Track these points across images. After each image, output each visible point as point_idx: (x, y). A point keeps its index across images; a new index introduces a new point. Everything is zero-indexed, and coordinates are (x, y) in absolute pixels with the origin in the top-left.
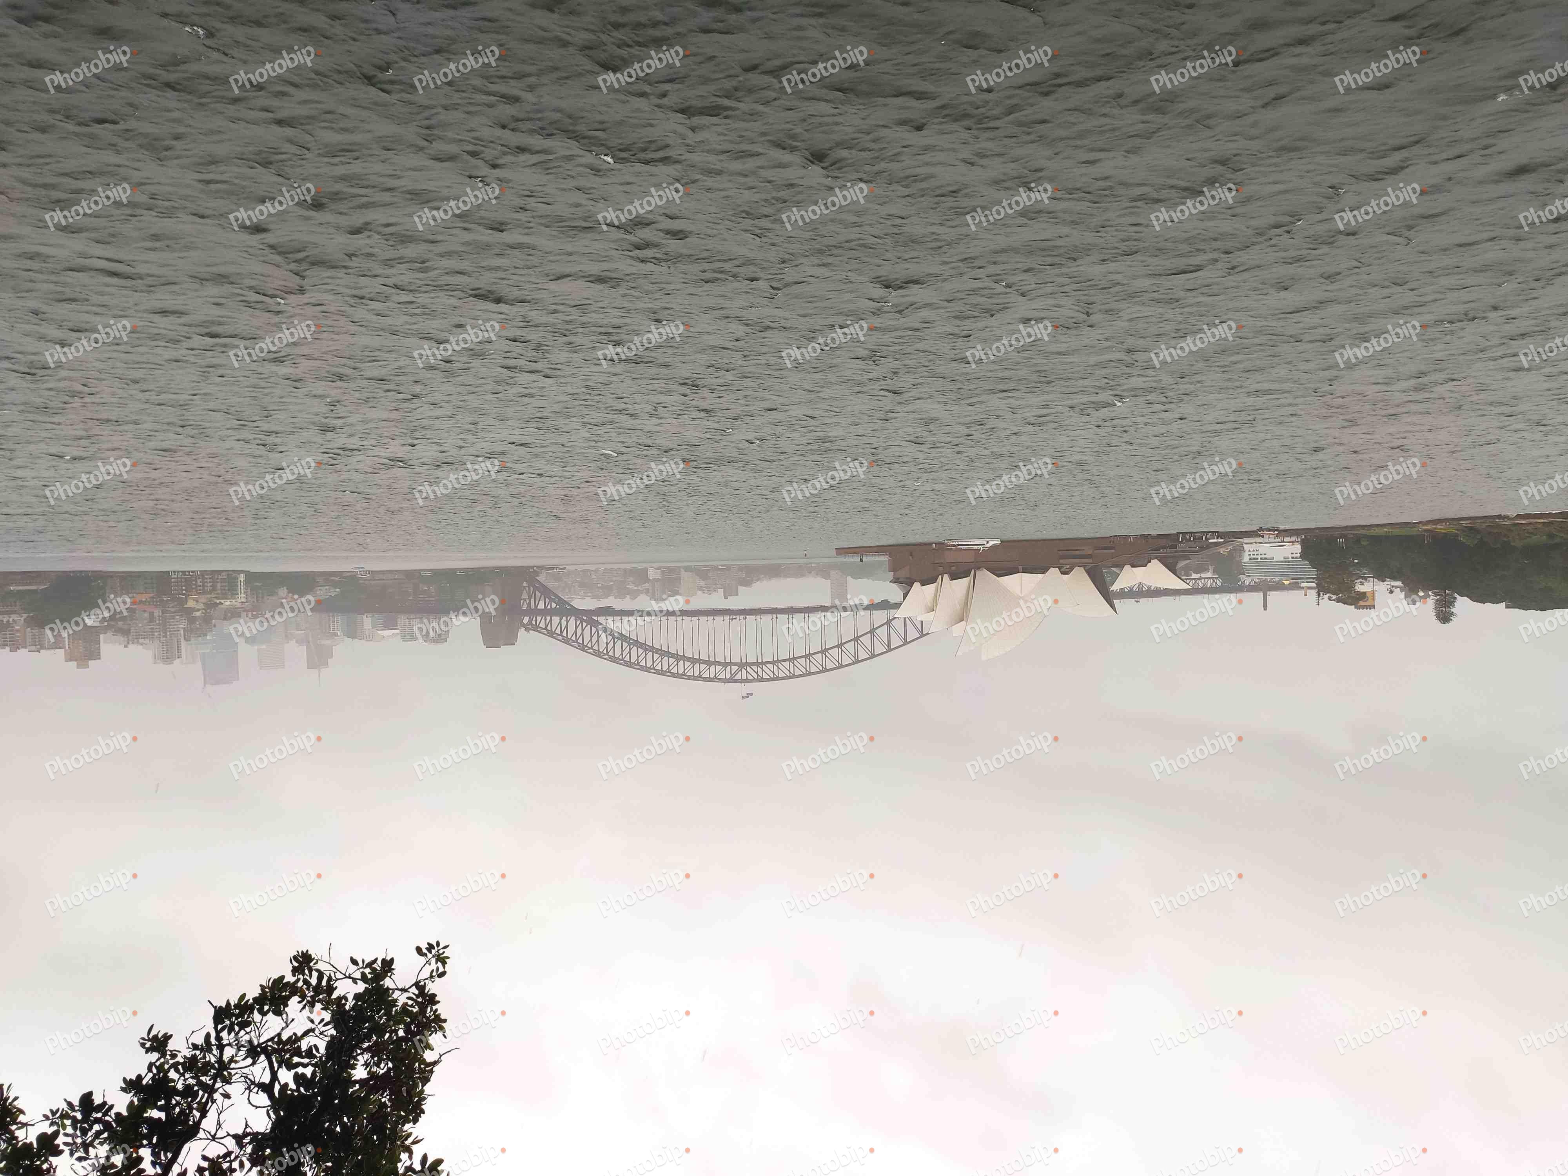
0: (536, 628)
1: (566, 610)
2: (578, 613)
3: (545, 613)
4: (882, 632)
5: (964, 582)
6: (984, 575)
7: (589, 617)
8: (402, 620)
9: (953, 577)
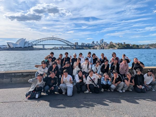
0: (73, 44)
1: (70, 45)
2: (69, 45)
3: (72, 45)
4: (38, 42)
5: (25, 46)
6: (23, 47)
7: (68, 45)
8: (85, 45)
9: (26, 47)
